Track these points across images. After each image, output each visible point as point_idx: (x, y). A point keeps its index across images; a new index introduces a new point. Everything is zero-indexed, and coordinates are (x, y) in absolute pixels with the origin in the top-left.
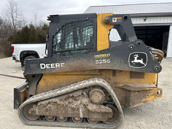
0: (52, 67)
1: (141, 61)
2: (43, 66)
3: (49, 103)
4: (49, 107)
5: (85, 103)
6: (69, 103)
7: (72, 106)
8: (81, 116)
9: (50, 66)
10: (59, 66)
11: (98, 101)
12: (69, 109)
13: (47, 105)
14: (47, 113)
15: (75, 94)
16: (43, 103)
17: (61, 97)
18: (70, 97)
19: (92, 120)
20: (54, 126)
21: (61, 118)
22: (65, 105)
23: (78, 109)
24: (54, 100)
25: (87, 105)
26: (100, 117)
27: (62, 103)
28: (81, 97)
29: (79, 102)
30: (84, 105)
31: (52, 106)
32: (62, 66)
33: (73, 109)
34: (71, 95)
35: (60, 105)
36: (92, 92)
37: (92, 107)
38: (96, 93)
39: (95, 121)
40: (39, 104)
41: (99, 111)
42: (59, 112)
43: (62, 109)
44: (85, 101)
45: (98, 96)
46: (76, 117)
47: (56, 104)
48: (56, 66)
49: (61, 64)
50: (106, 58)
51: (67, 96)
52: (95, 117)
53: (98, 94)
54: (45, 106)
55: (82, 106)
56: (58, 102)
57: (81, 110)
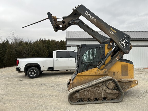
0: (90, 17)
1: (124, 44)
2: (87, 13)
3: (86, 91)
4: (86, 93)
5: (105, 89)
6: (97, 90)
7: (98, 91)
8: (103, 97)
9: (90, 16)
10: (93, 19)
11: (111, 88)
12: (97, 93)
13: (85, 92)
14: (85, 97)
15: (100, 85)
16: (83, 90)
17: (92, 87)
18: (96, 87)
19: (109, 98)
20: (88, 104)
21: (92, 99)
22: (94, 91)
23: (101, 93)
24: (89, 89)
25: (106, 90)
26: (112, 96)
27: (93, 90)
28: (102, 86)
29: (101, 89)
30: (105, 90)
31: (87, 92)
32: (94, 20)
33: (99, 93)
34: (97, 85)
35: (92, 91)
36: (109, 83)
37: (109, 91)
38: (111, 83)
39: (109, 99)
40: (80, 92)
41: (112, 92)
42: (91, 95)
43: (93, 93)
44: (105, 88)
45: (111, 85)
46: (100, 97)
47: (90, 91)
48: (92, 18)
49: (95, 19)
50: (114, 33)
51: (95, 86)
52: (110, 96)
53: (111, 84)
54: (83, 92)
55: (103, 91)
56: (91, 90)
57: (103, 93)
